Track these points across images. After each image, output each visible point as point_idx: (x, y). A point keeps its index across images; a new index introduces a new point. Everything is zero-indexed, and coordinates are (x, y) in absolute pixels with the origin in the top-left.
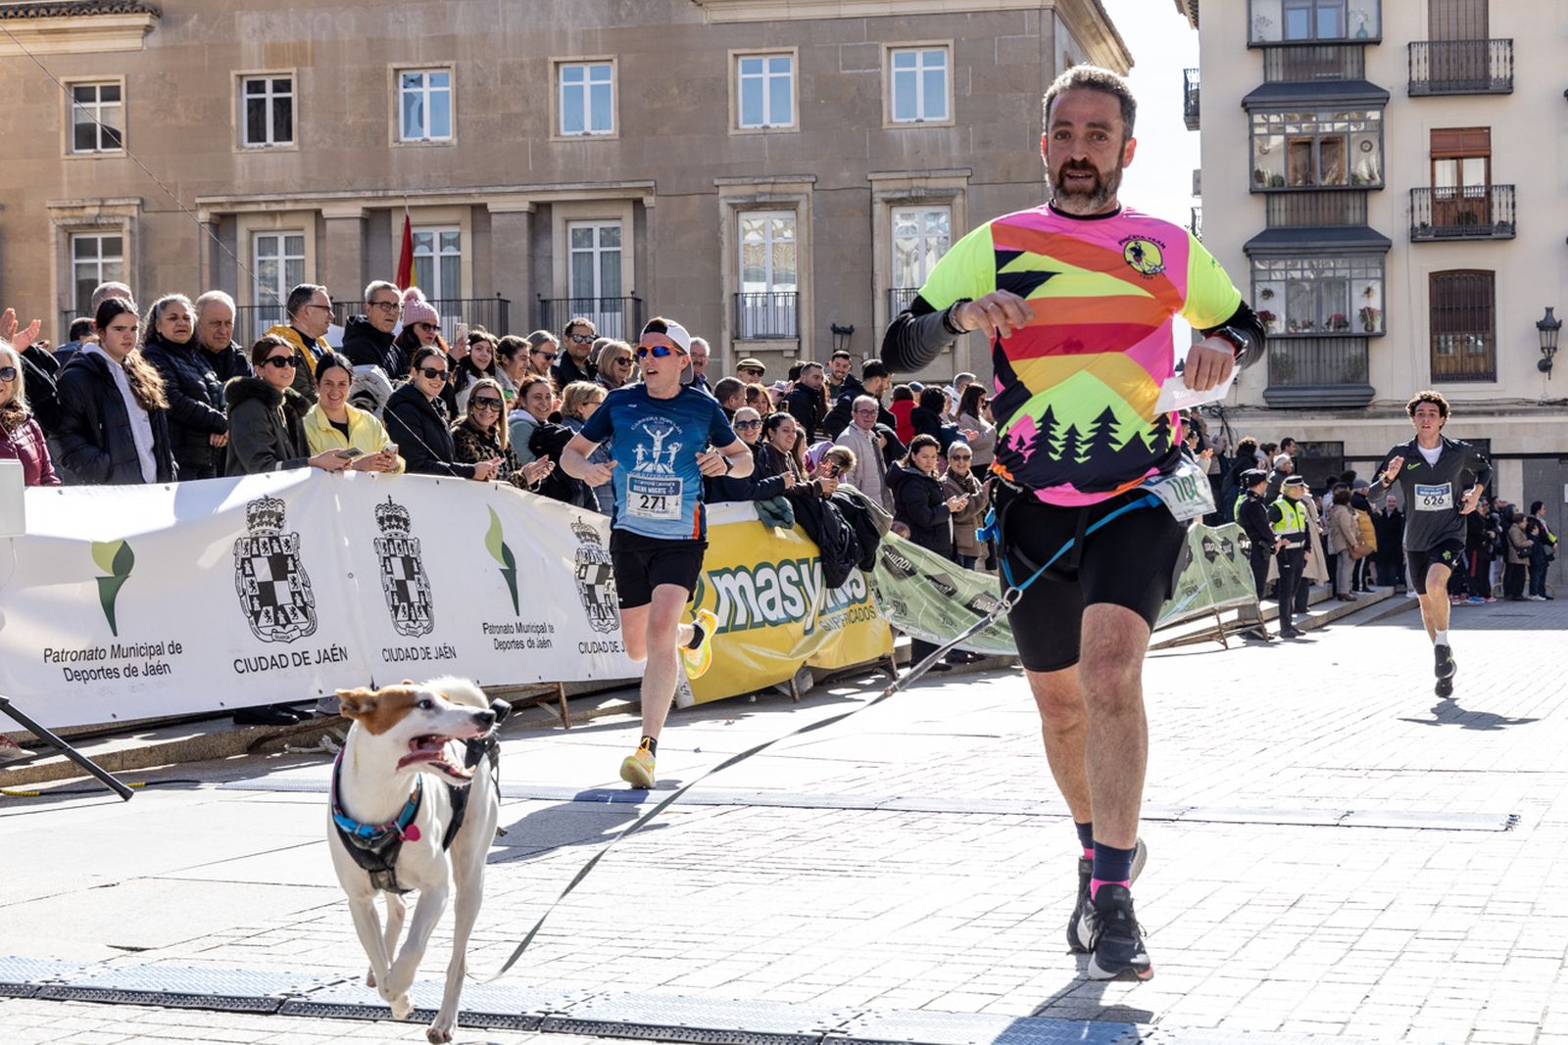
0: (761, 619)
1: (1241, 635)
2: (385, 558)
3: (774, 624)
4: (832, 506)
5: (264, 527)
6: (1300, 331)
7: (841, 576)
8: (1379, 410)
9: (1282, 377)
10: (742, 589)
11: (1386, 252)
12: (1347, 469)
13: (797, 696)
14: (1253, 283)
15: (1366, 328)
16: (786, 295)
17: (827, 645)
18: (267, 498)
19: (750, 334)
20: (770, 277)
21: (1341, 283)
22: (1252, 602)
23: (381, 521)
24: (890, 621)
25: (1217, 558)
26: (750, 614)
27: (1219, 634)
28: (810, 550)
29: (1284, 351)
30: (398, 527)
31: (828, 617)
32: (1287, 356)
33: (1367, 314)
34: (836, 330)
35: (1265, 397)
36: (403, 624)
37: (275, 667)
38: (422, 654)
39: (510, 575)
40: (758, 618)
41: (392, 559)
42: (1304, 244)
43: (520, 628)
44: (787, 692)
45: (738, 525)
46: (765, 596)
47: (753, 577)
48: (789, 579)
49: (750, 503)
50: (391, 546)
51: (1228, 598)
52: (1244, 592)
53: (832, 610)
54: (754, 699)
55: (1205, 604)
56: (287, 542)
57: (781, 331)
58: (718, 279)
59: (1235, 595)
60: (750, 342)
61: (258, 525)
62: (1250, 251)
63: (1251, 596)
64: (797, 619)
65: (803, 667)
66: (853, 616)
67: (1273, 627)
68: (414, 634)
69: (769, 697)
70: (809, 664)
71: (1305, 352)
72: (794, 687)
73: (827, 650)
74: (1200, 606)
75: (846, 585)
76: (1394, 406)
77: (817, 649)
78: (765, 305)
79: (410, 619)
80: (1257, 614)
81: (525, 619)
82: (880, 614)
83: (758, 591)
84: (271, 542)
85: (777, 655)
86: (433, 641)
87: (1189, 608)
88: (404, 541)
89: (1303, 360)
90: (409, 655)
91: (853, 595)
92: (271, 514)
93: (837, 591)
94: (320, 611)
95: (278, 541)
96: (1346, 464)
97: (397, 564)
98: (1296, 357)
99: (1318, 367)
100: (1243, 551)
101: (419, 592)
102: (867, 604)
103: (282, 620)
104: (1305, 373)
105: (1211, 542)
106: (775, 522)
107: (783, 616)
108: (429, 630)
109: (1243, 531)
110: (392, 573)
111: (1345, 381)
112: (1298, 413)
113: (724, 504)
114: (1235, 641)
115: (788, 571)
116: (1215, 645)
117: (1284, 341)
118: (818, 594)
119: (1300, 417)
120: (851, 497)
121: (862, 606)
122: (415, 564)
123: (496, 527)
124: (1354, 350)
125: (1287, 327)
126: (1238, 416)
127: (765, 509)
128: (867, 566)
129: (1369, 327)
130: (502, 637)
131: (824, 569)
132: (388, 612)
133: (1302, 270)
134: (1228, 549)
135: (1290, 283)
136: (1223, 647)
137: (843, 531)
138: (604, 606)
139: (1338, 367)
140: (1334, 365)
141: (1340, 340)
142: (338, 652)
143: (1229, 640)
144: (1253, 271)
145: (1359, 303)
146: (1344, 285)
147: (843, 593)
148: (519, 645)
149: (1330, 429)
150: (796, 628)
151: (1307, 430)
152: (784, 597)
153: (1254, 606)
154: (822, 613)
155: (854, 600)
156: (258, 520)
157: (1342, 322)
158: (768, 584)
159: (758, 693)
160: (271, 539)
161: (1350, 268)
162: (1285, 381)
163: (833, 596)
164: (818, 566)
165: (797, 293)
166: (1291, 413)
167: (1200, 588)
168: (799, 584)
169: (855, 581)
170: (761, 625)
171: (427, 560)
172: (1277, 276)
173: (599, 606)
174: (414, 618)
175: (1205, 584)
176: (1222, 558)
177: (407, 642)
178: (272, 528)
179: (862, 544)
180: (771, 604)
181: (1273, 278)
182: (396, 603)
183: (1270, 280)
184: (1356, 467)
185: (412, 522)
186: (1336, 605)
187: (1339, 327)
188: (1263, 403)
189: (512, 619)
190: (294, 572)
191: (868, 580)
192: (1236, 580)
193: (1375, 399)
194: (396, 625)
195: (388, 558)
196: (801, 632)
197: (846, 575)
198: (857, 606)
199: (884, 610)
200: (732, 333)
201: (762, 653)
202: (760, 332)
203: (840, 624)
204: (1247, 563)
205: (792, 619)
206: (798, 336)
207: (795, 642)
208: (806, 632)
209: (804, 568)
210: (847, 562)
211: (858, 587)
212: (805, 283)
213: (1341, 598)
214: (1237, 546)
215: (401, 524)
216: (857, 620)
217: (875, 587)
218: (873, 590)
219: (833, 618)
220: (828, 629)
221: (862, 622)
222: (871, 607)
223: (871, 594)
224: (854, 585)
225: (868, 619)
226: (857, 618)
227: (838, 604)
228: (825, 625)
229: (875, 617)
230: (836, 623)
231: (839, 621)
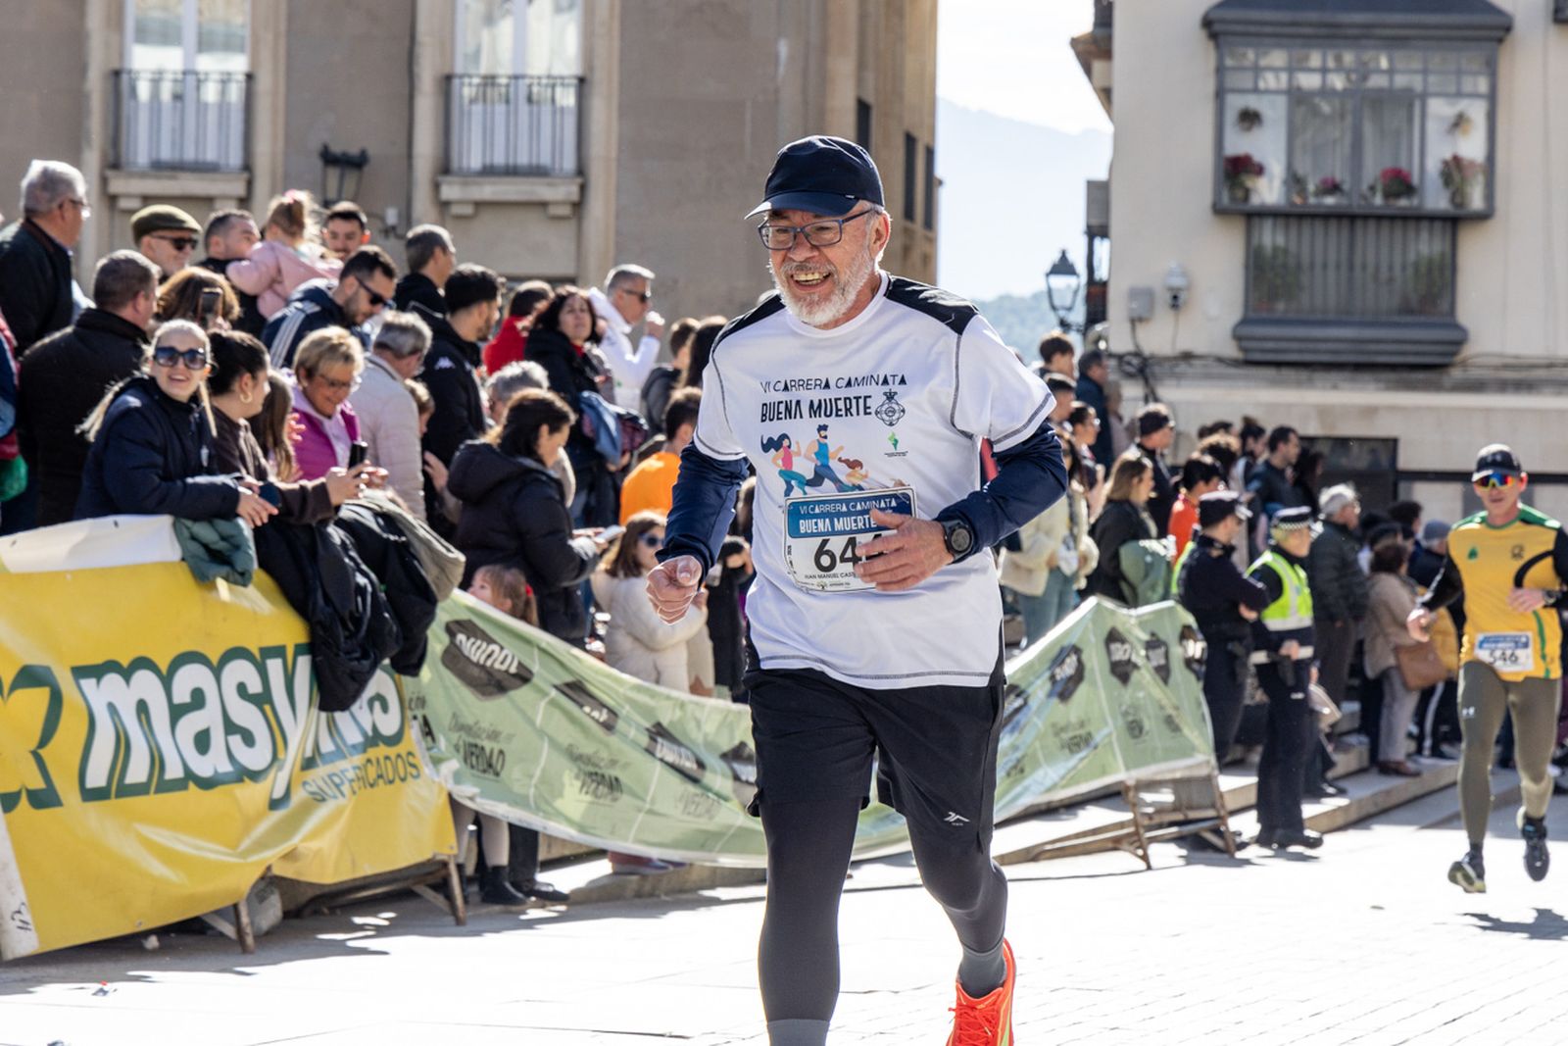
0: (179, 773)
1: (1179, 840)
3: (207, 784)
4: (336, 534)
6: (1312, 200)
7: (352, 686)
8: (1475, 373)
9: (1273, 296)
10: (142, 708)
11: (1500, 41)
12: (1402, 497)
13: (250, 940)
14: (1220, 94)
15: (1453, 200)
16: (225, 80)
17: (316, 834)
19: (142, 157)
20: (190, 35)
21: (1408, 103)
22: (1203, 772)
24: (450, 786)
25: (1135, 676)
26: (157, 761)
27: (1133, 840)
28: (286, 628)
29: (1280, 241)
31: (321, 771)
32: (1286, 251)
33: (1454, 171)
34: (329, 159)
35: (1238, 337)
40: (174, 771)
42: (1328, 17)
44: (229, 930)
45: (134, 570)
46: (191, 723)
47: (167, 682)
48: (242, 689)
49: (163, 522)
51: (1155, 760)
52: (1188, 751)
53: (328, 758)
54: (153, 942)
55: (1104, 773)
57: (211, 155)
58: (76, 39)
59: (1171, 754)
60: (143, 175)
62: (1217, 27)
63: (1200, 758)
64: (255, 776)
65: (262, 878)
66: (372, 772)
67: (1247, 825)
69: (189, 939)
70: (277, 871)
71: (1321, 246)
72: (245, 919)
73: (314, 845)
74: (1093, 777)
75: (360, 708)
76: (1506, 367)
77: (295, 841)
78: (178, 97)
80: (1215, 799)
82: (427, 770)
83: (177, 712)
85: (212, 852)
87: (1071, 779)
89: (1319, 259)
91: (375, 728)
93: (340, 717)
96: (1402, 486)
98: (1306, 259)
99: (1351, 280)
100: (1189, 662)
102: (401, 748)
104: (1323, 289)
105: (1123, 641)
106: (215, 568)
107: (226, 767)
109: (1190, 619)
111: (1407, 310)
112: (1304, 374)
113: (110, 519)
114: (1166, 853)
115: (241, 671)
116: (1124, 860)
117: (1281, 222)
118: (303, 723)
119: (1309, 384)
120: (377, 514)
121: (392, 751)
124: (1426, 245)
125: (1288, 193)
126: (1179, 377)
127: (194, 538)
128: (409, 662)
129: (1458, 196)
131: (317, 671)
133: (1324, 71)
134: (1158, 657)
135: (1298, 98)
136: (1142, 865)
137: (361, 591)
139: (1391, 280)
140: (1384, 274)
141: (1399, 224)
143: (1154, 850)
144: (1220, 70)
145: (1438, 151)
146: (1411, 106)
147: (355, 722)
149: (1370, 412)
150: (252, 795)
151: (1324, 412)
152: (230, 727)
153: (1208, 781)
154: (309, 764)
155: (375, 738)
157: (1400, 183)
158: (198, 699)
159: (163, 932)
161: (1425, 72)
162: (1280, 306)
163: (332, 727)
164: (304, 664)
165: (250, 77)
166: (1287, 373)
167: (1098, 738)
168: (262, 700)
169: (380, 698)
170: (179, 785)
172: (1269, 81)
175: (1108, 730)
176: (1144, 676)
179: (397, 615)
180: (202, 742)
181: (1262, 85)
183: (1256, 90)
184: (1420, 492)
186: (1375, 786)
187: (1398, 195)
188: (1231, 350)
191: (407, 696)
192: (1171, 724)
193: (1469, 351)
196: (264, 802)
197: (361, 681)
198: (382, 750)
199: (437, 762)
200: (104, 155)
201: (180, 847)
202: (166, 154)
203: (346, 788)
204: (1196, 688)
205: (244, 774)
206: (247, 167)
207: (249, 823)
208: (274, 804)
209: (274, 666)
210: (365, 656)
211: (385, 708)
212: (266, 55)
213: (1389, 769)
214: (1177, 652)
216: (381, 781)
217: (419, 713)
218: (415, 718)
219: (330, 776)
220: (320, 798)
221: (390, 787)
222: (410, 754)
223: (411, 727)
224: (377, 705)
225: (403, 780)
226: (380, 776)
227: (342, 746)
228: (314, 789)
229: (417, 777)
230: (337, 786)
231: (342, 783)
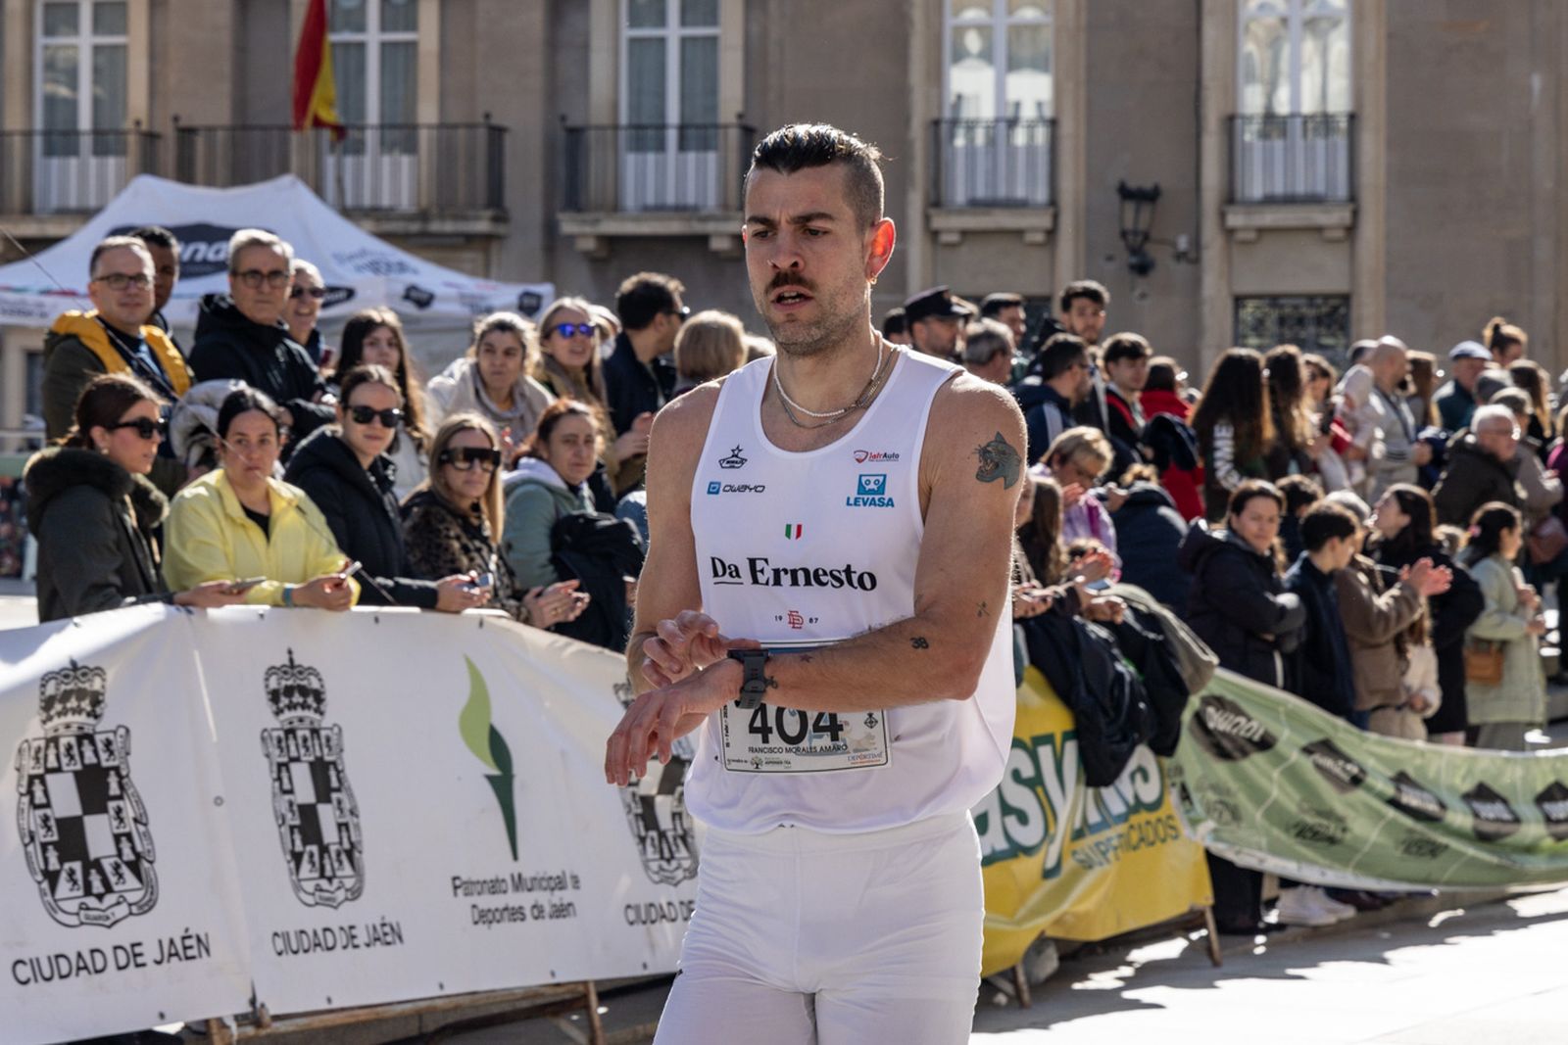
2: (280, 765)
5: (70, 718)
7: (1115, 764)
17: (1084, 898)
18: (74, 666)
23: (274, 696)
24: (1207, 842)
28: (1055, 718)
30: (305, 706)
31: (1089, 840)
34: (1126, 194)
36: (309, 886)
37: (83, 973)
38: (342, 939)
39: (503, 786)
41: (294, 766)
43: (519, 883)
48: (1016, 775)
50: (292, 743)
53: (1095, 829)
56: (108, 744)
61: (59, 714)
64: (1028, 851)
65: (1037, 940)
66: (1135, 837)
68: (330, 902)
70: (1051, 931)
73: (1084, 906)
75: (1124, 782)
77: (1065, 905)
79: (322, 876)
81: (527, 867)
82: (1185, 830)
84: (80, 745)
86: (361, 914)
88: (315, 732)
90: (318, 942)
91: (1136, 797)
92: (81, 694)
93: (1106, 791)
94: (164, 869)
95: (93, 742)
97: (301, 775)
101: (340, 825)
102: (1161, 813)
103: (97, 886)
107: (1002, 845)
108: (355, 893)
110: (291, 792)
118: (1071, 800)
121: (1152, 817)
122: (333, 773)
123: (479, 696)
130: (487, 901)
131: (1081, 753)
132: (282, 863)
137: (1120, 678)
138: (670, 834)
142: (192, 942)
148: (516, 914)
150: (1027, 868)
152: (1006, 809)
154: (1078, 835)
155: (1138, 806)
156: (58, 707)
160: (80, 739)
163: (1100, 803)
168: (1035, 784)
169: (1141, 770)
171: (356, 766)
173: (662, 835)
174: (328, 873)
177: (318, 918)
178: (82, 718)
179: (1155, 704)
182: (299, 847)
185: (329, 696)
189: (505, 867)
190: (120, 797)
191: (1166, 769)
194: (297, 887)
195: (286, 765)
196: (1038, 873)
197: (1121, 761)
198: (1143, 817)
199: (1194, 823)
203: (1111, 855)
205: (1016, 850)
206: (1054, 201)
207: (1025, 893)
208: (1048, 874)
209: (1045, 752)
211: (1146, 778)
215: (310, 700)
216: (1143, 845)
217: (1178, 780)
218: (1173, 785)
219: (1097, 844)
220: (1087, 865)
221: (1151, 849)
222: (1170, 817)
223: (1170, 793)
224: (1138, 777)
225: (1164, 841)
226: (1142, 840)
227: (1108, 818)
228: (1081, 857)
229: (1176, 837)
230: (1104, 854)
231: (1107, 850)
